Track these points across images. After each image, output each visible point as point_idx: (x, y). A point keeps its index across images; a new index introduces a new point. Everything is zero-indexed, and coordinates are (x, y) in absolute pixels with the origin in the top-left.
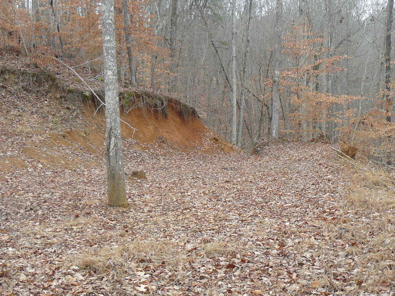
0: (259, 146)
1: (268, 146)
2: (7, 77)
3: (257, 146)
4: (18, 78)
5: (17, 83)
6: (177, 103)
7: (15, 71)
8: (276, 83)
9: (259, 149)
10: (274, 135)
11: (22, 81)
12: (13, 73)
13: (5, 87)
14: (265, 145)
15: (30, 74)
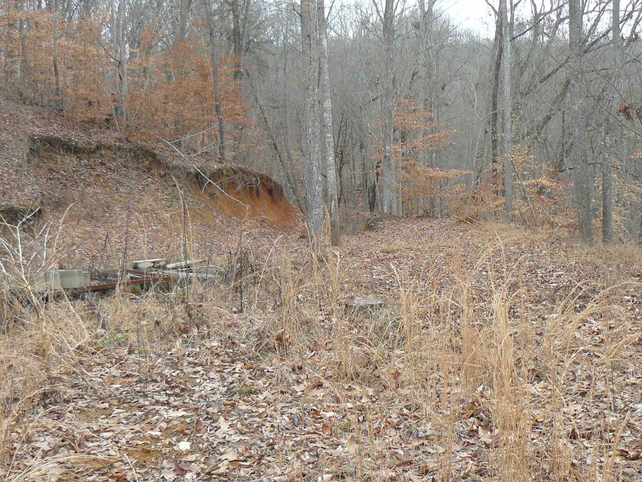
0: (372, 222)
1: (381, 221)
2: (103, 152)
3: (370, 221)
4: (115, 154)
5: (114, 160)
6: (268, 179)
7: (111, 146)
8: (387, 159)
9: (372, 224)
10: (385, 211)
11: (120, 157)
12: (109, 148)
13: (104, 164)
14: (378, 221)
15: (126, 149)
